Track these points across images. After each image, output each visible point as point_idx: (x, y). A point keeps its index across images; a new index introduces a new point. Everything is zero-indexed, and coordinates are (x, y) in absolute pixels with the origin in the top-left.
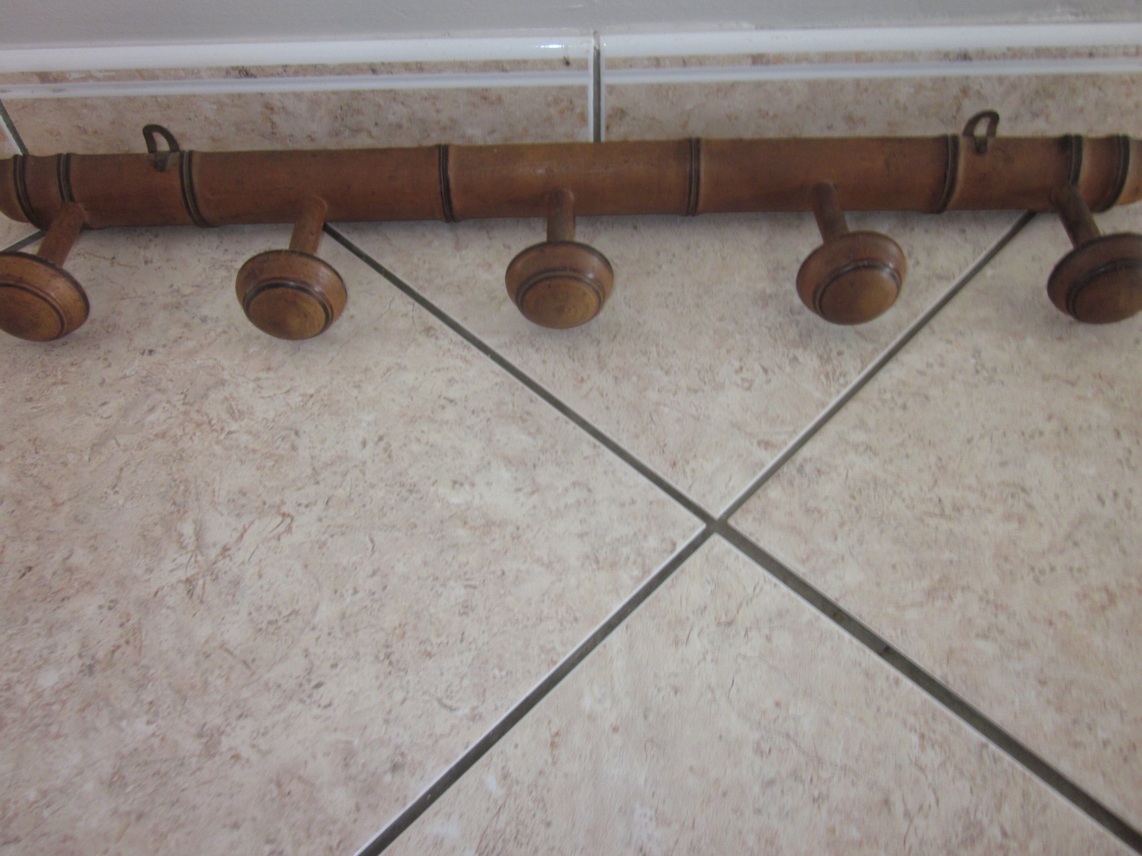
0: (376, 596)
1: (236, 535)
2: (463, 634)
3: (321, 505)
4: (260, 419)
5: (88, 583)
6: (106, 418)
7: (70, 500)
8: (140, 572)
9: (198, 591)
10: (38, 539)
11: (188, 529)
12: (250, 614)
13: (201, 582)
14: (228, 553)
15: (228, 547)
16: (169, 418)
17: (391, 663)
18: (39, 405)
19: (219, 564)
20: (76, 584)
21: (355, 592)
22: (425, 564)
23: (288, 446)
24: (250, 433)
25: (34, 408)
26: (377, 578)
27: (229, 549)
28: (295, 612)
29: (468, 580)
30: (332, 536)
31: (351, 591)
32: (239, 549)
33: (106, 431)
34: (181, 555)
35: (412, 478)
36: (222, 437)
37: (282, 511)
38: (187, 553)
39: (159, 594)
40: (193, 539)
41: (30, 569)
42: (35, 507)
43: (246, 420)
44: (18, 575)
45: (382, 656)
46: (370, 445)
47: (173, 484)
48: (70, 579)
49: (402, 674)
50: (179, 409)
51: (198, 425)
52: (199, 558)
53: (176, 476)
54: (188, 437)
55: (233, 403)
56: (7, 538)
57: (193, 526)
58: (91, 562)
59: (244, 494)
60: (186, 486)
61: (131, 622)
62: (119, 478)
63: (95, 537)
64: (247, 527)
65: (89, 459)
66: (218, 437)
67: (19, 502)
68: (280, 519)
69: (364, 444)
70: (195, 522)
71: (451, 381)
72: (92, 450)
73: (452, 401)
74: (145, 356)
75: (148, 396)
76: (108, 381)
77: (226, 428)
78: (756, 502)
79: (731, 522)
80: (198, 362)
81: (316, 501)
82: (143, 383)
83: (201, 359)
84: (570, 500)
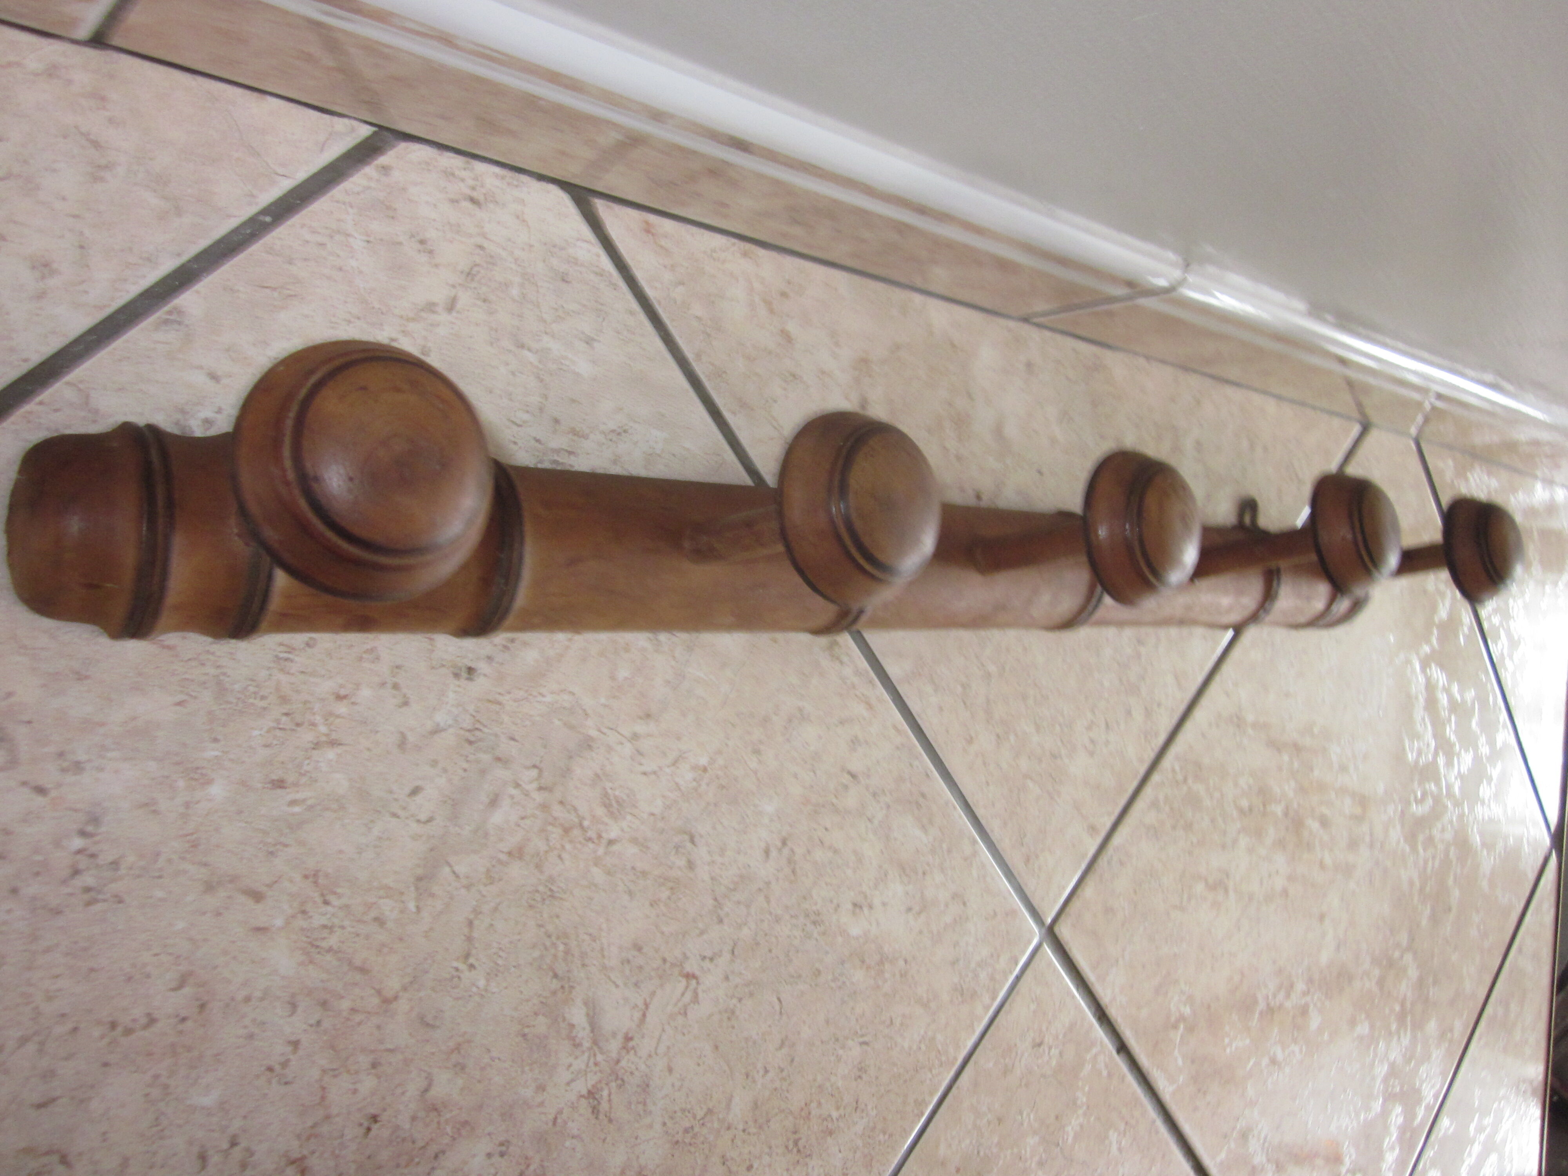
0: (785, 1074)
1: (637, 1015)
2: (857, 1102)
3: (727, 956)
4: (645, 815)
5: (466, 1123)
6: (426, 822)
7: (405, 989)
8: (528, 1092)
9: (604, 1106)
10: (374, 1065)
11: (578, 1015)
12: (664, 1124)
13: (605, 1093)
14: (631, 1044)
15: (630, 1035)
16: (523, 818)
17: (799, 1151)
18: (299, 796)
19: (623, 1063)
20: (449, 1129)
21: (766, 1071)
22: (827, 1022)
23: (681, 862)
24: (634, 841)
25: (293, 803)
26: (784, 1051)
27: (631, 1039)
28: (710, 1111)
29: (862, 1036)
30: (740, 1000)
31: (762, 1072)
32: (643, 1037)
33: (432, 850)
34: (576, 1058)
35: (816, 903)
36: (601, 851)
37: (685, 972)
38: (583, 1052)
39: (559, 1121)
40: (588, 1028)
41: (375, 1118)
42: (353, 1010)
43: (628, 818)
44: (362, 1131)
45: (791, 1146)
46: (774, 853)
47: (548, 943)
48: (439, 1123)
49: (808, 1160)
50: (534, 799)
51: (567, 831)
52: (600, 1058)
53: (550, 928)
54: (556, 852)
55: (608, 785)
56: (324, 1071)
57: (584, 1011)
58: (462, 1089)
59: (640, 949)
60: (566, 944)
61: (532, 1168)
62: (469, 939)
63: (458, 1048)
64: (648, 1000)
65: (418, 907)
66: (596, 851)
67: (324, 1004)
68: (684, 982)
69: (767, 852)
70: (586, 1004)
71: (854, 742)
72: (417, 889)
73: (853, 776)
74: (463, 682)
75: (483, 772)
76: (411, 738)
77: (604, 835)
78: (1076, 904)
79: (1056, 929)
80: (549, 699)
81: (721, 951)
82: (471, 743)
83: (552, 693)
84: (948, 919)
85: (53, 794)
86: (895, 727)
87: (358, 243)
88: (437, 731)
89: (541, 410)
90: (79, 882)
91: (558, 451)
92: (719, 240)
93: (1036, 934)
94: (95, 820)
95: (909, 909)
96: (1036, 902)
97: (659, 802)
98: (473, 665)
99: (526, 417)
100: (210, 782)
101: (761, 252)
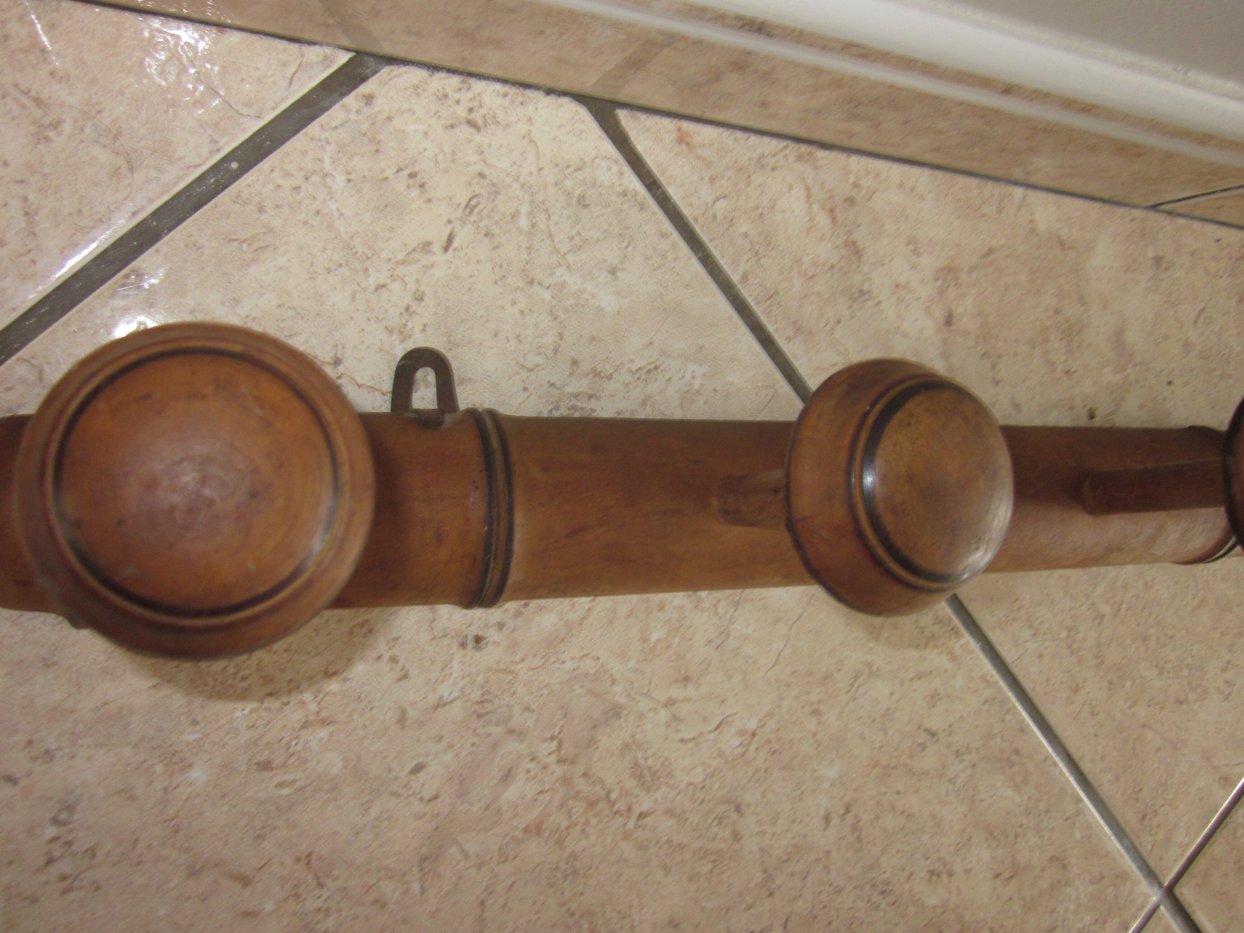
4: (683, 785)
6: (430, 801)
16: (540, 793)
18: (289, 777)
23: (726, 834)
24: (670, 812)
25: (281, 785)
33: (437, 828)
35: (884, 872)
36: (631, 824)
43: (663, 788)
46: (835, 821)
47: (571, 922)
50: (553, 773)
51: (591, 804)
53: (574, 906)
54: (579, 828)
55: (640, 755)
60: (591, 922)
62: (481, 919)
65: (422, 888)
66: (625, 825)
69: (827, 820)
71: (934, 698)
72: (421, 870)
73: (933, 734)
74: (469, 651)
75: (495, 746)
76: (412, 713)
77: (635, 807)
78: (1200, 864)
79: (1177, 891)
80: (568, 665)
81: (772, 925)
82: (480, 716)
83: (573, 658)
84: (1044, 884)
85: (22, 783)
86: (983, 678)
87: (339, 182)
88: (441, 704)
89: (556, 351)
90: (54, 870)
91: (577, 396)
92: (771, 145)
94: (70, 808)
95: (997, 876)
96: (1151, 862)
97: (699, 770)
98: (481, 633)
99: (539, 360)
100: (190, 766)
101: (822, 154)
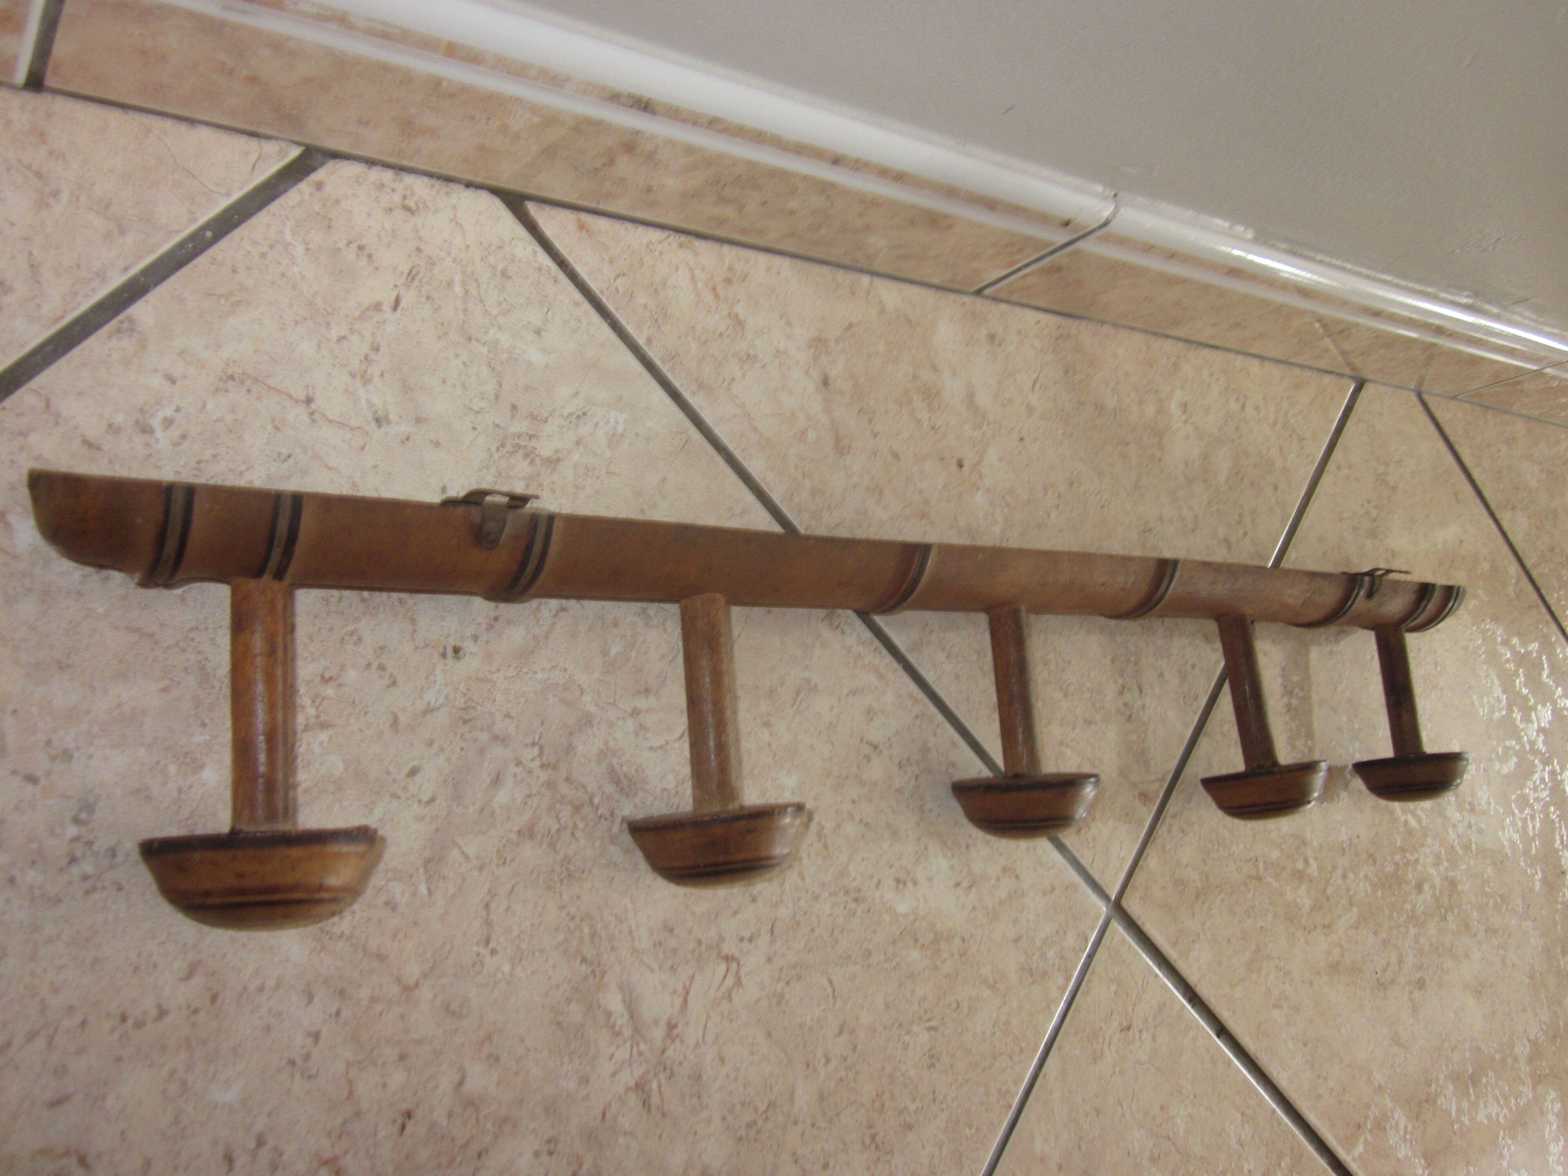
0: (849, 1061)
1: (678, 1001)
2: (934, 1093)
3: (766, 937)
4: (658, 791)
5: (506, 1120)
6: (428, 803)
7: (425, 976)
8: (571, 1085)
9: (655, 1099)
10: (402, 1057)
11: (614, 1002)
12: (724, 1119)
13: (655, 1085)
14: (675, 1032)
15: (673, 1022)
16: (529, 796)
17: (877, 1147)
19: (670, 1052)
20: (489, 1125)
21: (828, 1061)
22: (887, 1006)
26: (845, 1037)
27: (675, 1026)
28: (772, 1104)
29: (928, 1020)
30: (788, 983)
31: (823, 1061)
32: (687, 1023)
33: (437, 830)
34: (618, 1047)
35: (854, 879)
36: (616, 829)
37: (723, 953)
38: (625, 1042)
39: (608, 1115)
40: (626, 1017)
41: (409, 1115)
42: (373, 999)
43: (640, 794)
44: (396, 1129)
45: (868, 1141)
47: (572, 926)
48: (477, 1118)
49: (889, 1157)
50: (538, 777)
51: (577, 809)
52: (643, 1047)
53: (573, 910)
55: (615, 762)
56: (348, 1064)
57: (619, 997)
58: (499, 1083)
59: (671, 931)
60: (591, 926)
61: (585, 1168)
62: (488, 923)
63: (489, 1038)
64: (687, 985)
65: (429, 890)
66: (610, 829)
67: (342, 993)
68: (723, 967)
70: (621, 988)
71: (869, 712)
72: (426, 871)
73: (876, 747)
74: (450, 661)
75: (482, 751)
76: (403, 719)
77: (617, 811)
78: (1140, 877)
79: (1124, 903)
80: (540, 676)
81: (759, 930)
82: (465, 722)
83: (543, 669)
84: (1003, 894)
85: (43, 782)
86: (910, 696)
87: (299, 250)
88: (428, 711)
89: (497, 397)
90: (75, 870)
91: (519, 436)
92: (655, 235)
93: (1103, 909)
94: (90, 808)
95: (958, 885)
96: (1096, 876)
97: (670, 777)
98: (458, 644)
99: (484, 404)
100: (202, 767)
101: (698, 244)
